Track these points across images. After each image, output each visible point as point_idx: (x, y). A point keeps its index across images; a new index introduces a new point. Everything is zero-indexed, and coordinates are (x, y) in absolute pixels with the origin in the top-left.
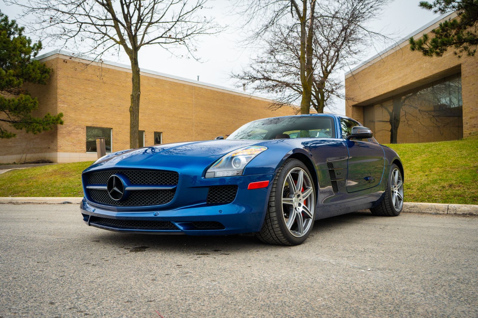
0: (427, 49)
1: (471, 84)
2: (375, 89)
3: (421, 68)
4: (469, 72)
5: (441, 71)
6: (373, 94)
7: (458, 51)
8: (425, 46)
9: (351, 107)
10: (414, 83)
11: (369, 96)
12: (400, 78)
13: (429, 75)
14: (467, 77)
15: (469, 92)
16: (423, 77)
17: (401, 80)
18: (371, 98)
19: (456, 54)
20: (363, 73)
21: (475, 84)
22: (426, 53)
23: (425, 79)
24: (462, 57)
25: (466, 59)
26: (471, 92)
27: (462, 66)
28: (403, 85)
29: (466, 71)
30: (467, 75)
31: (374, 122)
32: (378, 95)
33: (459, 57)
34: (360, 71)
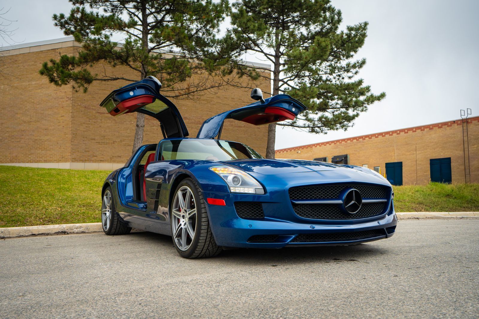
19: (74, 88)
22: (52, 80)
24: (78, 92)
33: (76, 91)
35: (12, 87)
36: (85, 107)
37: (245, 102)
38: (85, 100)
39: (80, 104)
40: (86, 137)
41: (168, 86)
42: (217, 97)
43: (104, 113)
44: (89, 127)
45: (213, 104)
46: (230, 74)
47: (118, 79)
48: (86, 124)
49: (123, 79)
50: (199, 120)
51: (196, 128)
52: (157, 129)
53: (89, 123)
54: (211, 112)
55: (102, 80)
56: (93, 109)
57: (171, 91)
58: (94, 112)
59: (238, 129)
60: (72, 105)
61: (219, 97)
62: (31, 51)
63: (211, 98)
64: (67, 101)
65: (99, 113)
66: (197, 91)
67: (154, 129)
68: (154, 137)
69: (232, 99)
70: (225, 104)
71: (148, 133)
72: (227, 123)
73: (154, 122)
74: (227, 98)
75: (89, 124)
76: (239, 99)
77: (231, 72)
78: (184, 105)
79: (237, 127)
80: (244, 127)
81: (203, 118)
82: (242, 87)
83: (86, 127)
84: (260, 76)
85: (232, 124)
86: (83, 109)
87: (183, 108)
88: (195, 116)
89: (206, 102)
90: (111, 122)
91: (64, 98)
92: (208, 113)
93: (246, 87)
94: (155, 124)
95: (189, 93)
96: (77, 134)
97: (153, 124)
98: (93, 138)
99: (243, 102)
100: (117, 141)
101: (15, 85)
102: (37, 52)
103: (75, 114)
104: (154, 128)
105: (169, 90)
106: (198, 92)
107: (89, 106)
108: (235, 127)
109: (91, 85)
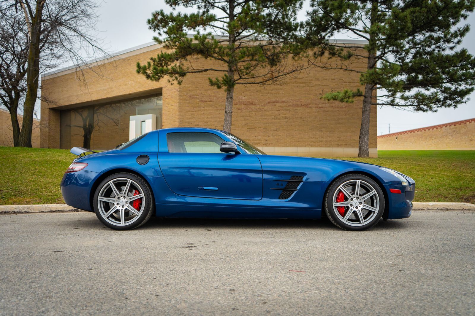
0: (149, 74)
1: (171, 105)
2: (77, 96)
3: (127, 84)
4: (169, 96)
5: (145, 91)
6: (75, 101)
7: (171, 79)
8: (148, 71)
9: (48, 110)
10: (118, 96)
11: (70, 101)
12: (105, 90)
13: (134, 92)
14: (167, 99)
15: (169, 111)
16: (128, 93)
17: (106, 92)
18: (72, 103)
19: (169, 81)
20: (64, 78)
21: (173, 105)
22: (148, 77)
23: (130, 94)
25: (166, 84)
26: (170, 111)
27: (163, 89)
28: (108, 97)
29: (166, 94)
30: (167, 97)
31: (71, 126)
32: (81, 102)
34: (60, 76)
35: (136, 82)
36: (190, 97)
37: (346, 82)
38: (189, 90)
39: (185, 94)
40: (191, 124)
41: (247, 74)
42: (316, 79)
43: (207, 101)
44: (194, 114)
45: (312, 86)
46: (322, 56)
47: (207, 70)
48: (191, 112)
49: (211, 70)
50: (297, 103)
51: (293, 111)
52: (255, 114)
53: (194, 110)
54: (310, 94)
55: (192, 72)
56: (196, 98)
57: (252, 78)
58: (198, 101)
59: (338, 110)
60: (179, 95)
61: (318, 79)
62: (149, 50)
63: (310, 80)
64: (175, 92)
65: (202, 101)
66: (279, 76)
67: (252, 114)
68: (253, 121)
69: (332, 79)
70: (324, 86)
71: (247, 117)
72: (326, 104)
73: (252, 107)
74: (326, 79)
75: (194, 112)
76: (340, 80)
77: (322, 53)
78: (281, 89)
79: (337, 108)
80: (345, 108)
81: (301, 100)
82: (331, 68)
83: (191, 114)
84: (352, 55)
85: (332, 105)
86: (188, 98)
87: (281, 92)
88: (293, 99)
89: (304, 85)
90: (213, 109)
91: (173, 90)
92: (306, 95)
93: (336, 68)
94: (253, 109)
95: (273, 79)
96: (183, 121)
97: (252, 109)
98: (197, 124)
99: (344, 82)
100: (218, 126)
101: (139, 80)
102: (153, 50)
103: (181, 103)
104: (253, 112)
105: (250, 77)
106: (281, 77)
107: (193, 96)
108: (335, 108)
109: (185, 78)
